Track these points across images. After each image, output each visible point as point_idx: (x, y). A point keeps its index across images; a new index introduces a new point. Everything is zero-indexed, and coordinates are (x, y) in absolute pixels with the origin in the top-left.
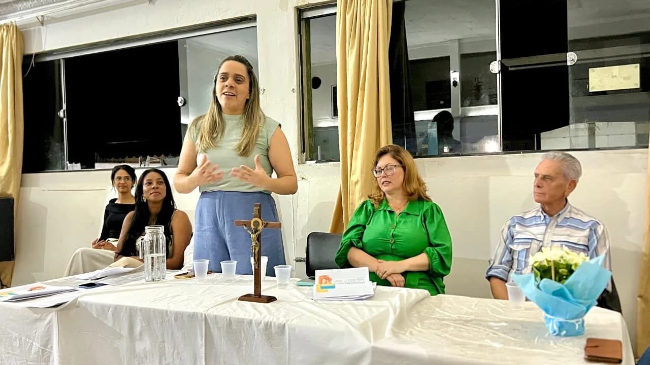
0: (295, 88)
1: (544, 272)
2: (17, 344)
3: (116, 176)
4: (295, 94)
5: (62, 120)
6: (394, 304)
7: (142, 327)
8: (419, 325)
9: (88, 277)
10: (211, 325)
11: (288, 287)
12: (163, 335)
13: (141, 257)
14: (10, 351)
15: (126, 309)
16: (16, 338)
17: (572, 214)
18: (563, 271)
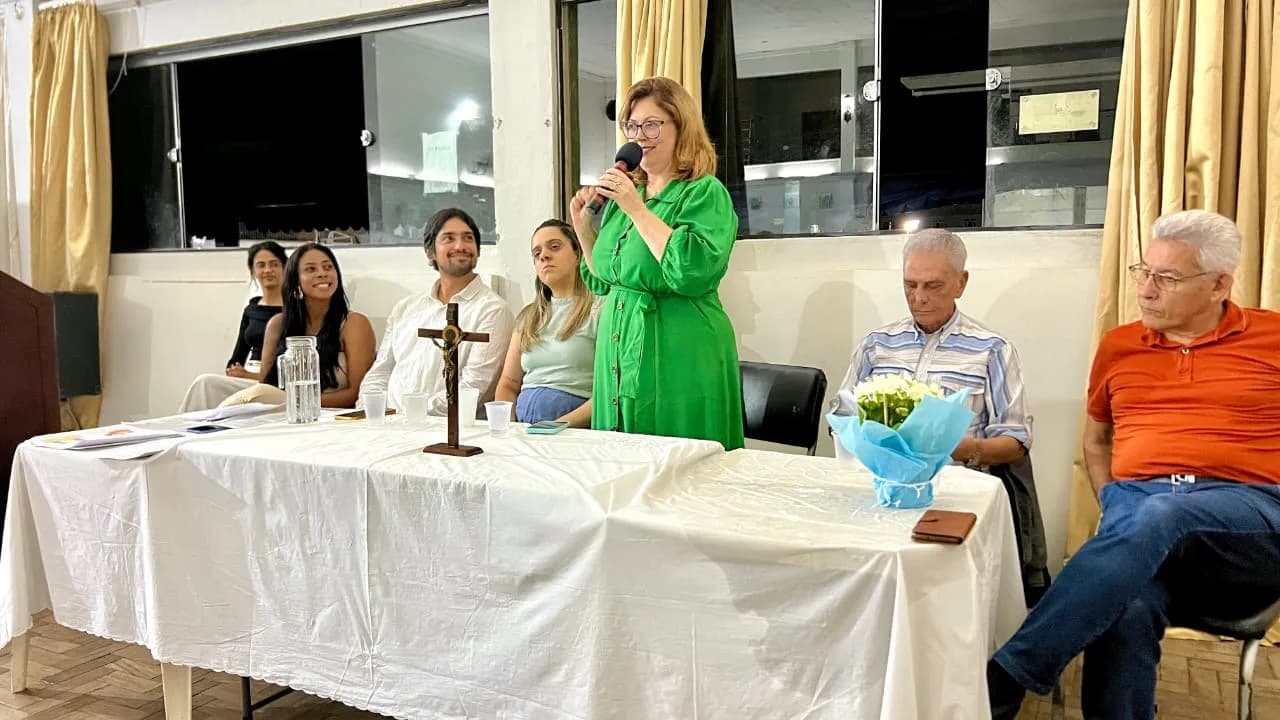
0: (551, 120)
1: (873, 412)
2: (85, 515)
3: (256, 261)
4: (551, 128)
5: (174, 165)
6: (658, 461)
7: (274, 489)
8: (690, 490)
9: (203, 417)
10: (377, 488)
11: (507, 435)
12: (306, 503)
13: (280, 386)
14: (76, 527)
15: (250, 463)
16: (85, 506)
17: (963, 328)
18: (901, 411)
